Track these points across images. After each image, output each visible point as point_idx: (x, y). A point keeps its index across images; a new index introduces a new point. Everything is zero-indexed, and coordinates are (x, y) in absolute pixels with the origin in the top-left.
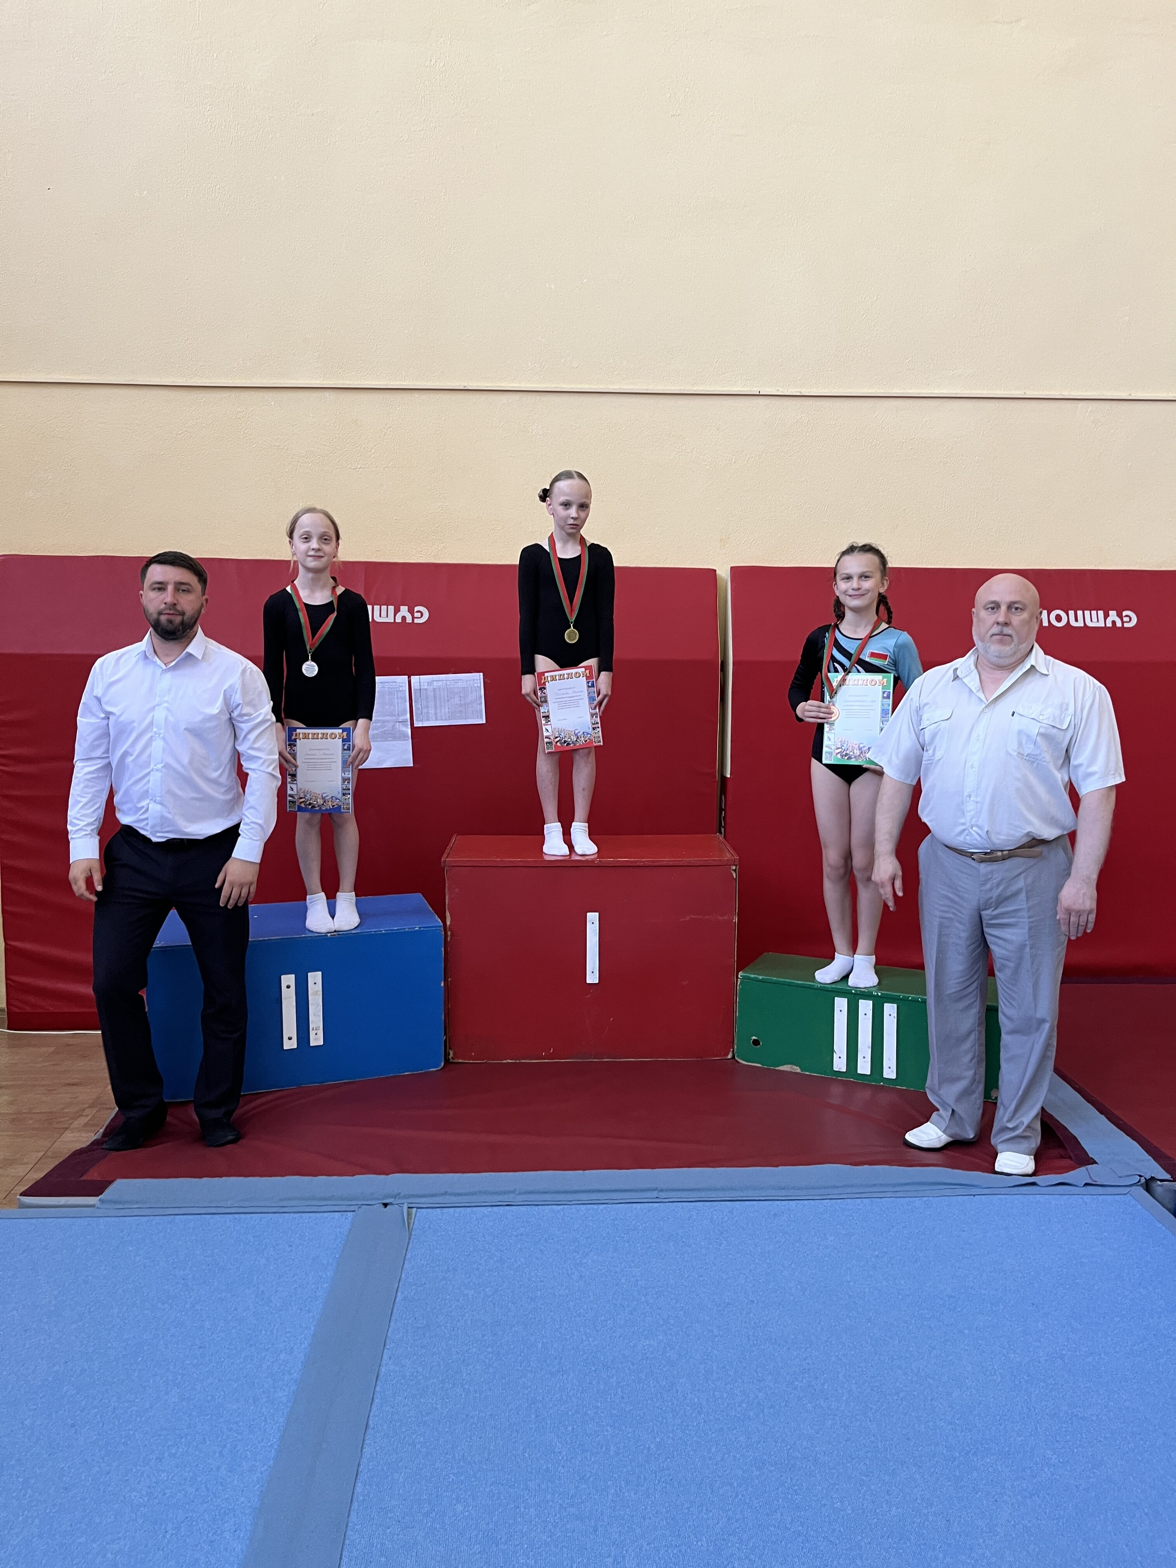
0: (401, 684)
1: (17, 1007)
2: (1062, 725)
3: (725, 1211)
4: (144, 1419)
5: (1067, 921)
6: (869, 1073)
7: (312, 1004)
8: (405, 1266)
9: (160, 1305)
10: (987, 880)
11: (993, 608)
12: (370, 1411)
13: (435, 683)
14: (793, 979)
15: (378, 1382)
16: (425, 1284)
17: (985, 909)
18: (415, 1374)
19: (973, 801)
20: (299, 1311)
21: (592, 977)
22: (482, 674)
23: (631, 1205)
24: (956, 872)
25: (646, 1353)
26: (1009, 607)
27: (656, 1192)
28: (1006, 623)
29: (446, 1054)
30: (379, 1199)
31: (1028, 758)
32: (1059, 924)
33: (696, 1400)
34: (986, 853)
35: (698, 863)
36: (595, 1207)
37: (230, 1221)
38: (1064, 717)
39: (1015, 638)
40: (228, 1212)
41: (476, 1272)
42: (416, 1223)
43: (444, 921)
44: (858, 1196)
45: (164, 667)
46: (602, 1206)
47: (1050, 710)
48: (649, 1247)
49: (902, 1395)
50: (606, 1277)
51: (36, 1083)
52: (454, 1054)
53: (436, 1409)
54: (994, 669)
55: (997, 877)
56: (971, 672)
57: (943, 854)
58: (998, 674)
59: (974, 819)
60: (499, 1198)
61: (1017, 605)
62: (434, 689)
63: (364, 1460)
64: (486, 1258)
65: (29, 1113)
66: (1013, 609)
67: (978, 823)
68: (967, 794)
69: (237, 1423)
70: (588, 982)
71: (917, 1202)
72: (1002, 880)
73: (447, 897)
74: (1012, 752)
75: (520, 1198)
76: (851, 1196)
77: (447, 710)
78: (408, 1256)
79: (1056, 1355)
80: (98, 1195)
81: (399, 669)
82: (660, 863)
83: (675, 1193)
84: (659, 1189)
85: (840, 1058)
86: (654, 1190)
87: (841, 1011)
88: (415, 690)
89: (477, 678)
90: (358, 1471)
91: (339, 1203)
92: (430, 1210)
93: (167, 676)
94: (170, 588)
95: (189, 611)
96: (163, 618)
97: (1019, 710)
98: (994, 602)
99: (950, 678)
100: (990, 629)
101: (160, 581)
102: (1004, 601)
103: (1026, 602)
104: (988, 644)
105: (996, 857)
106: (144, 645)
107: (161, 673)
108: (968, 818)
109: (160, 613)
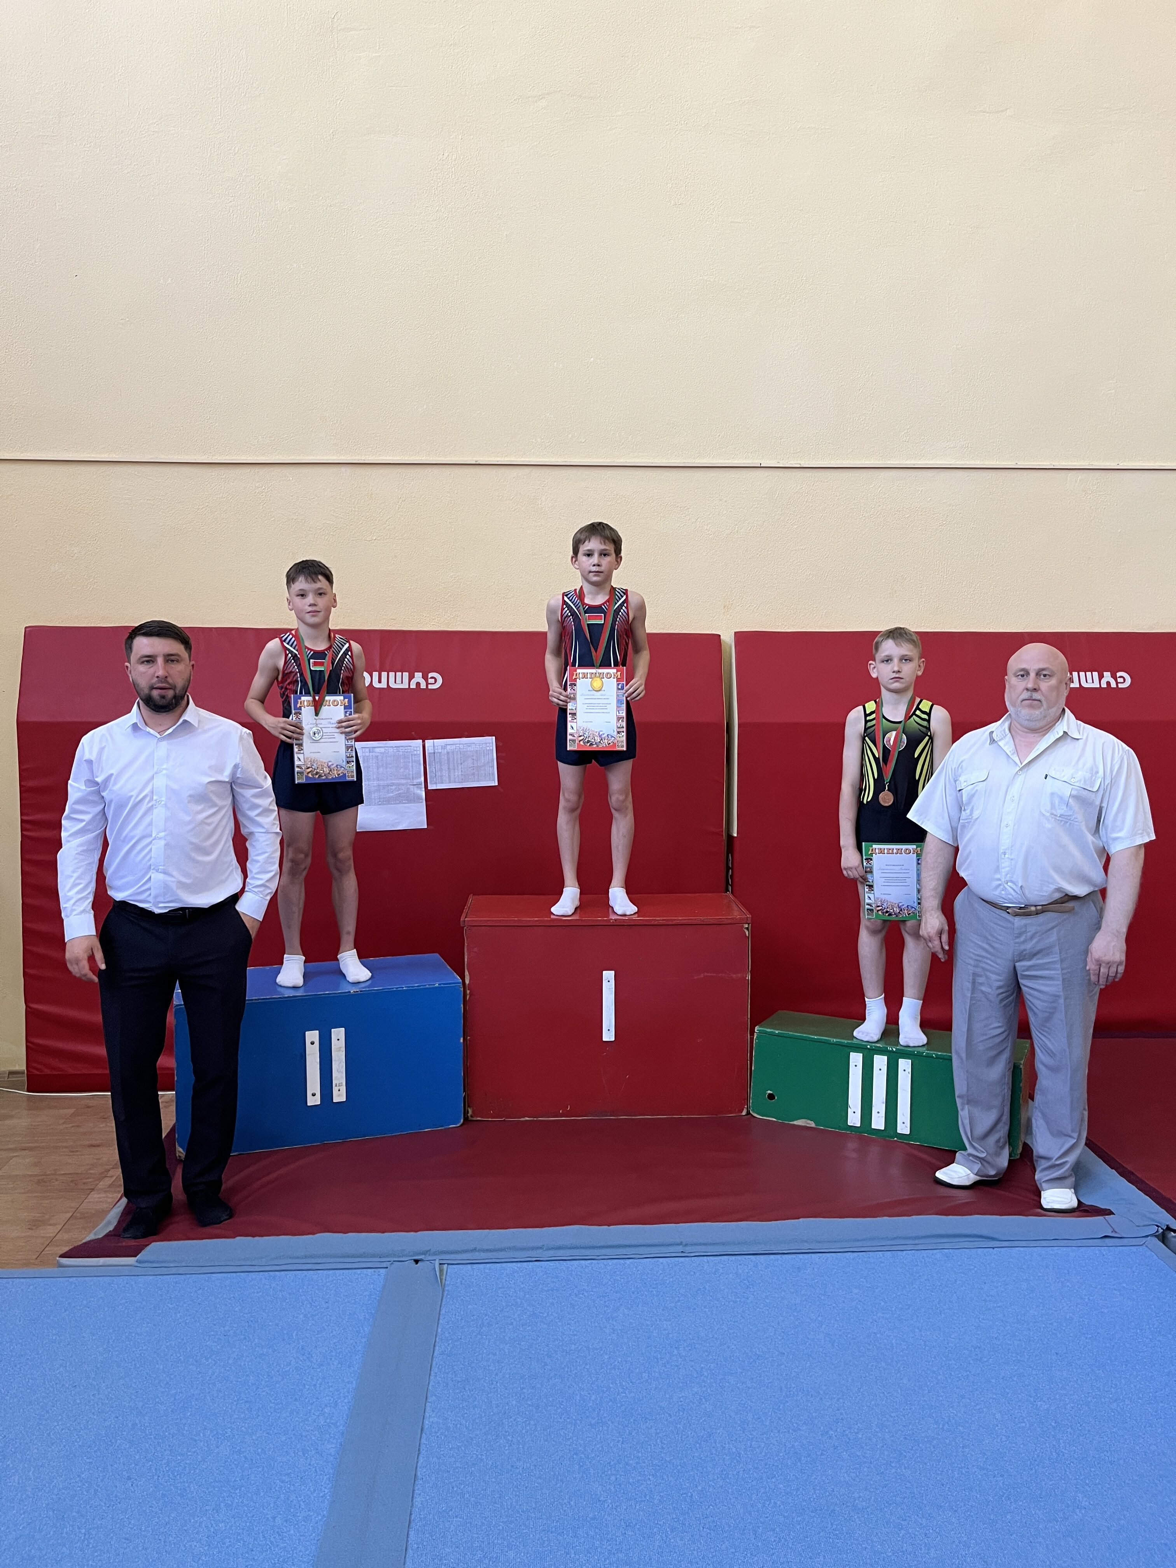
0: (415, 749)
1: (37, 1069)
2: (1093, 787)
3: (749, 1266)
4: (197, 1471)
5: (1097, 972)
6: (883, 1128)
7: (335, 1061)
8: (441, 1321)
9: (203, 1360)
10: (1020, 935)
11: (1022, 676)
12: (417, 1462)
13: (448, 747)
14: (810, 1034)
15: (423, 1434)
16: (461, 1338)
17: (1019, 961)
18: (459, 1426)
19: (1008, 858)
20: (340, 1366)
21: (608, 1035)
22: (494, 737)
23: (657, 1259)
24: (992, 924)
26: (1038, 674)
27: (681, 1246)
28: (1035, 689)
29: (466, 1112)
30: (410, 1256)
31: (1060, 819)
32: (1089, 975)
33: (734, 1450)
34: (1021, 908)
35: (712, 922)
36: (622, 1261)
37: (266, 1279)
38: (1095, 780)
39: (1044, 703)
40: (263, 1269)
41: (511, 1327)
42: (448, 1278)
43: (463, 978)
45: (159, 736)
46: (628, 1261)
47: (1080, 773)
48: (679, 1301)
50: (638, 1330)
51: (60, 1144)
52: (473, 1112)
53: (482, 1460)
54: (1026, 732)
55: (1032, 930)
56: (1006, 735)
57: (979, 906)
58: (1031, 737)
59: (1008, 875)
60: (528, 1254)
61: (1045, 673)
62: (448, 753)
63: (415, 1510)
64: (519, 1312)
65: (55, 1174)
66: (1042, 677)
67: (1013, 879)
68: (1002, 851)
69: (288, 1474)
70: (604, 1039)
71: (938, 1254)
72: (1036, 933)
73: (466, 957)
74: (1044, 813)
75: (547, 1254)
77: (460, 773)
78: (443, 1312)
79: (1081, 1402)
80: (135, 1256)
81: (413, 733)
82: (674, 922)
83: (700, 1247)
84: (684, 1243)
85: (854, 1112)
86: (678, 1245)
87: (856, 1066)
88: (429, 753)
89: (490, 742)
90: (410, 1520)
91: (371, 1259)
92: (460, 1266)
93: (164, 744)
94: (160, 660)
95: (180, 683)
96: (155, 693)
97: (1052, 773)
98: (1023, 670)
99: (986, 740)
100: (1021, 695)
101: (148, 654)
102: (1033, 667)
103: (1054, 669)
104: (1019, 709)
105: (1031, 911)
106: (134, 716)
107: (157, 742)
108: (1003, 874)
109: (151, 688)
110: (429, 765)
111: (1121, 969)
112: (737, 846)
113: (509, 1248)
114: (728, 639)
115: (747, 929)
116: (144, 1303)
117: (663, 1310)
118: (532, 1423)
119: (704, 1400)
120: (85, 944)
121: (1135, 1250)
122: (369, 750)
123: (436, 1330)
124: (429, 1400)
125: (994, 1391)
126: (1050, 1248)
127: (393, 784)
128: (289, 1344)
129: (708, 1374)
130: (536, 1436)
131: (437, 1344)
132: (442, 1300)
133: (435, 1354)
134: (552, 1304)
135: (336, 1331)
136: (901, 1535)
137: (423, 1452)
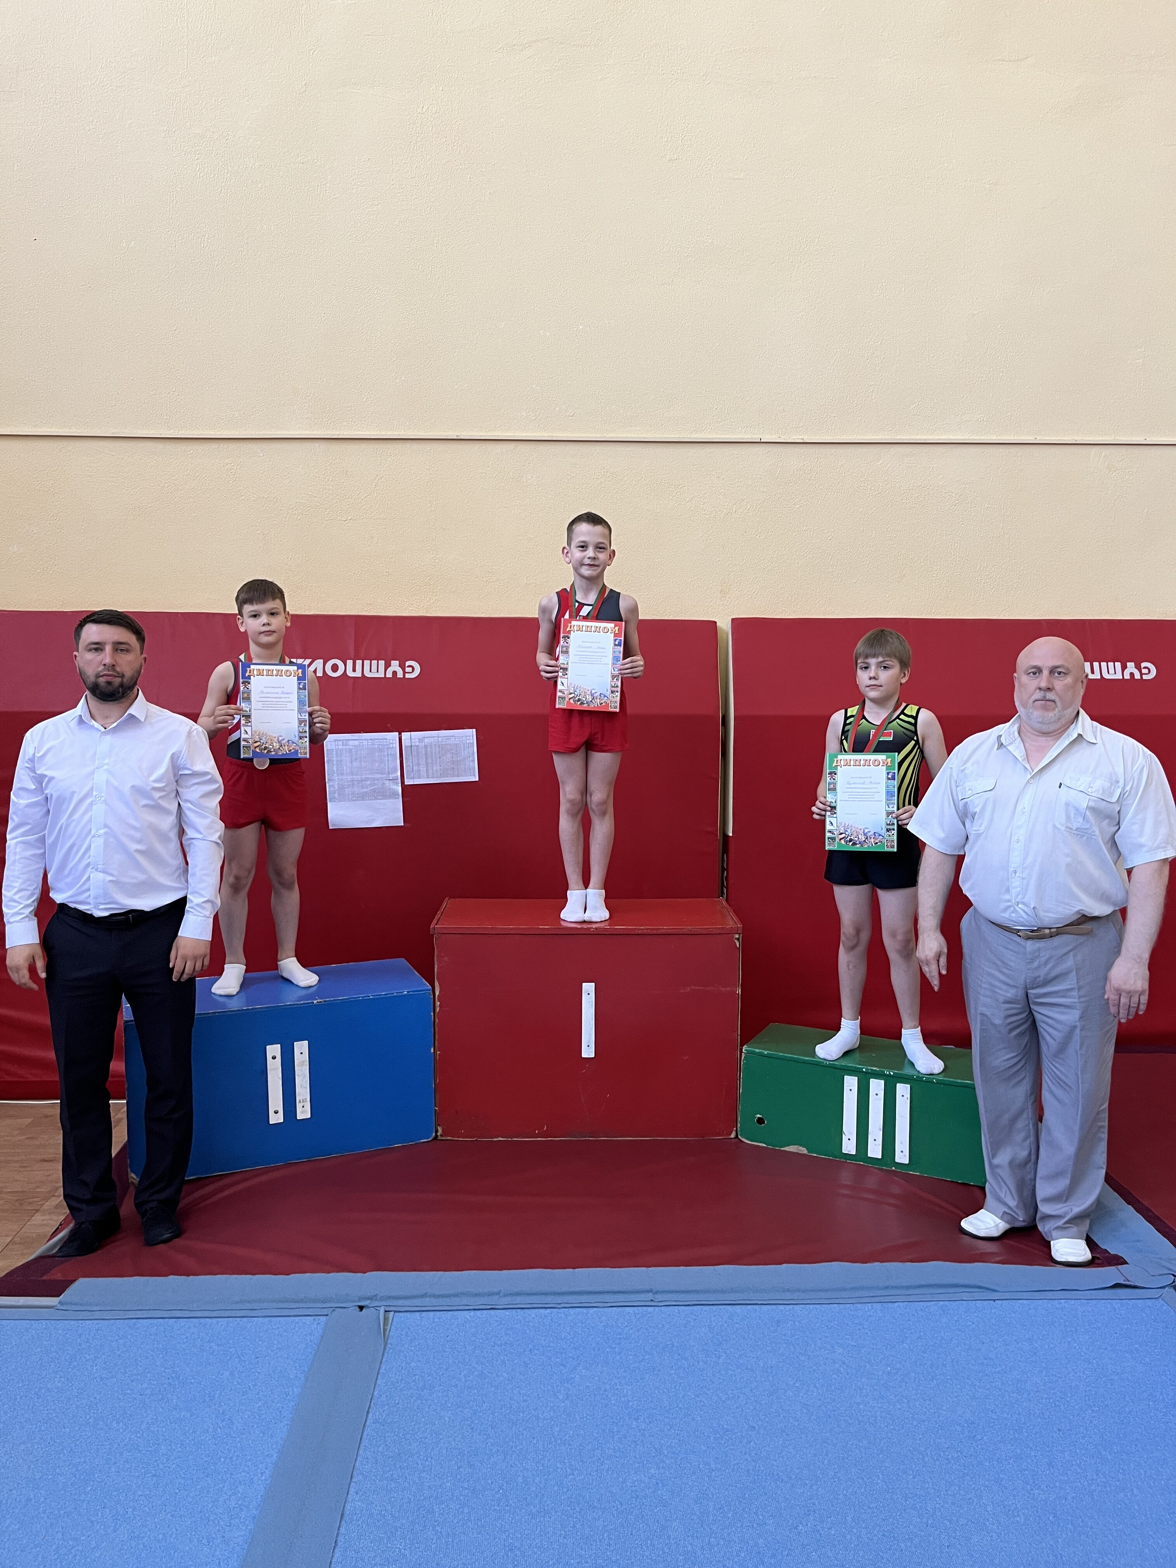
0: (391, 741)
2: (1111, 798)
5: (1117, 1003)
6: (880, 1157)
7: (298, 1075)
9: (114, 1424)
10: (1035, 958)
11: (1034, 673)
12: (333, 1556)
13: (426, 740)
14: (801, 1055)
17: (1032, 990)
19: (1019, 877)
20: (261, 1435)
21: (588, 1051)
22: (474, 730)
23: (623, 1309)
24: (1001, 948)
26: (1052, 671)
27: (650, 1294)
28: (1049, 689)
30: (355, 1302)
31: (1076, 832)
32: (1108, 1005)
34: (1033, 931)
35: (700, 931)
36: (585, 1310)
38: (1113, 790)
40: (191, 1316)
41: (454, 1390)
42: (392, 1330)
43: (432, 986)
45: (103, 730)
46: (592, 1310)
47: (1097, 782)
48: (642, 1361)
50: (595, 1396)
51: (11, 1158)
52: (443, 1130)
54: (1037, 736)
55: (1046, 954)
56: (1015, 740)
58: (1042, 741)
59: (1019, 896)
60: (483, 1299)
61: (1059, 670)
62: (426, 746)
64: (465, 1372)
66: (1056, 674)
67: (1024, 900)
68: (1012, 870)
70: (583, 1056)
72: (1050, 958)
73: (436, 966)
74: (1059, 826)
75: (504, 1301)
76: (861, 1300)
77: (438, 768)
78: (382, 1370)
80: (59, 1296)
81: (389, 725)
82: (659, 931)
83: (671, 1295)
84: (654, 1291)
85: (849, 1139)
86: (648, 1292)
87: (851, 1090)
88: (406, 747)
89: (470, 734)
91: (312, 1305)
92: (408, 1314)
93: (108, 738)
94: (108, 648)
95: (128, 672)
96: (102, 680)
97: (1067, 782)
98: (1035, 666)
99: (993, 745)
100: (1032, 694)
101: (97, 640)
102: (1046, 663)
103: (1070, 666)
104: (1031, 710)
105: (1044, 934)
106: (81, 708)
107: (100, 736)
108: (1014, 895)
109: (98, 676)
110: (406, 759)
111: (1144, 999)
112: (732, 846)
113: (463, 1294)
114: (724, 625)
115: (738, 939)
116: (60, 1353)
117: (625, 1371)
118: (466, 1510)
119: (660, 1485)
120: (26, 953)
121: (1150, 1304)
122: (343, 743)
123: (371, 1392)
124: (353, 1480)
125: (987, 1477)
126: (1056, 1301)
127: (366, 779)
128: (210, 1407)
129: (668, 1453)
131: (370, 1410)
132: (383, 1355)
133: (368, 1423)
134: (504, 1362)
135: (262, 1391)
137: (340, 1544)
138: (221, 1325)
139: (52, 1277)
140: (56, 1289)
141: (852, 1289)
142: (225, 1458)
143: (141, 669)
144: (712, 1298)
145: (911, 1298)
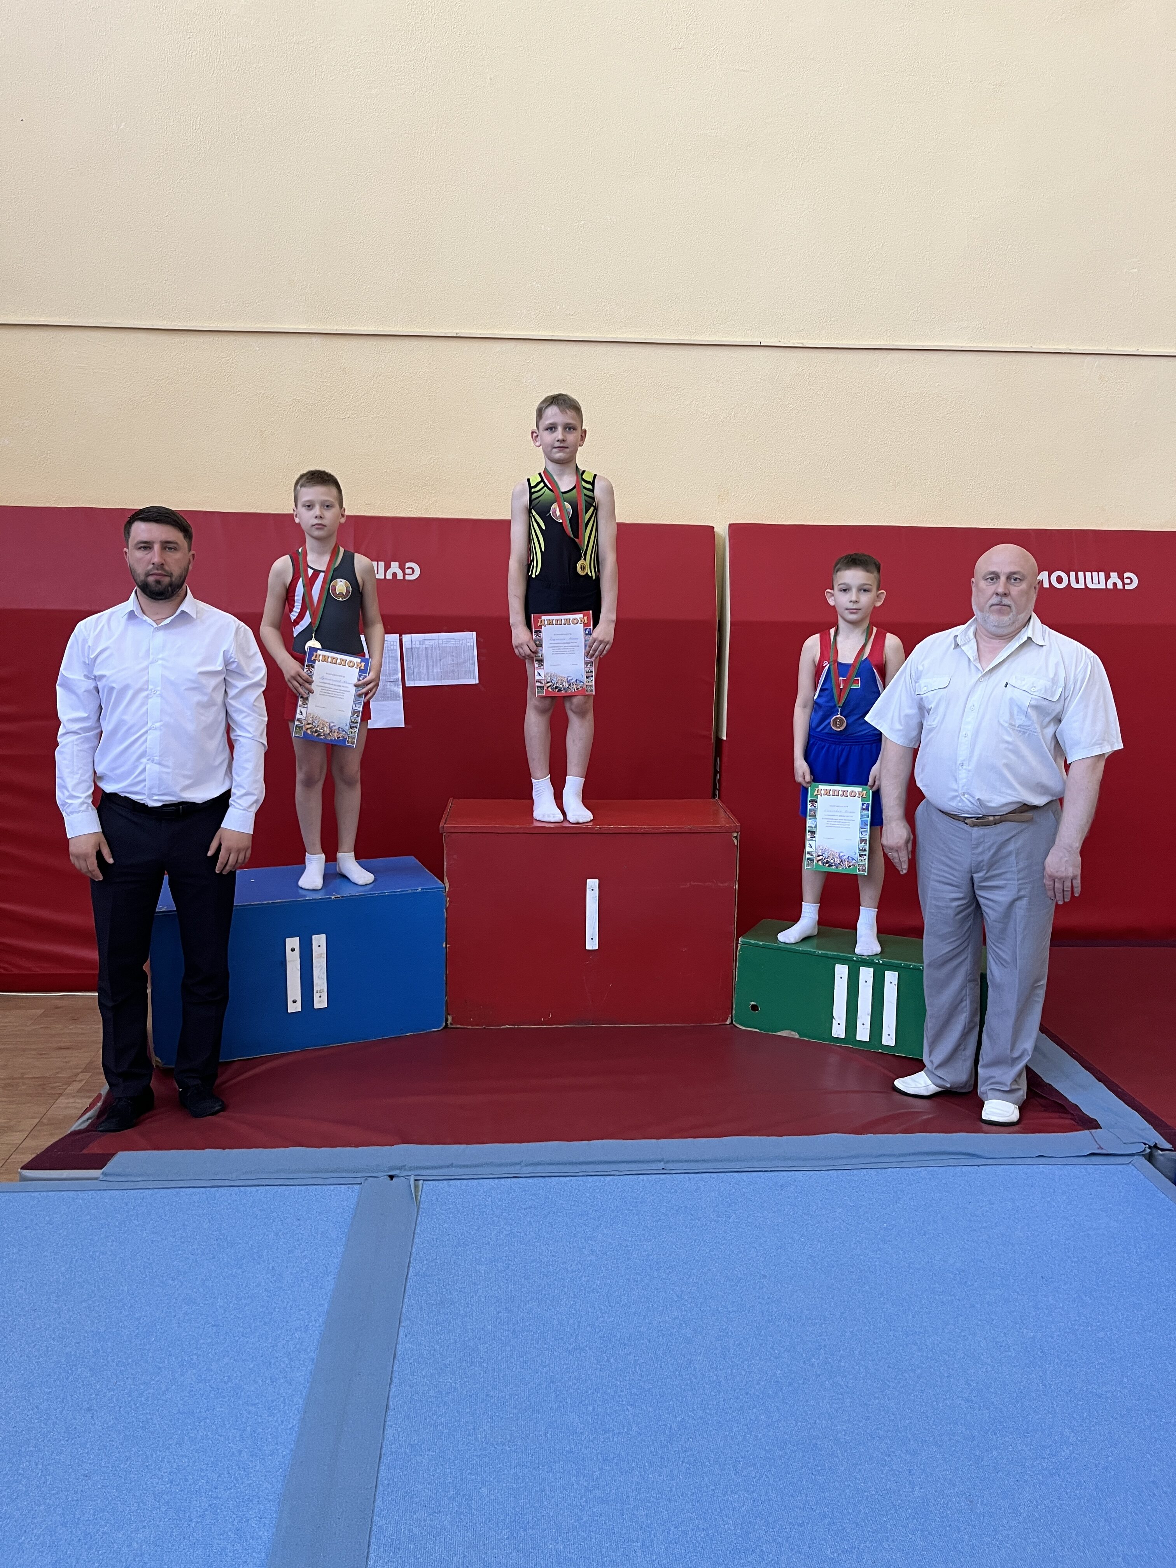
1: (3, 968)
2: (1054, 697)
4: (161, 1402)
6: (867, 1040)
7: (316, 967)
8: (415, 1240)
9: (170, 1282)
10: (977, 845)
11: (992, 579)
12: (389, 1391)
13: (427, 642)
15: (396, 1361)
16: (436, 1259)
17: (977, 872)
18: (432, 1352)
20: (311, 1287)
21: (592, 943)
22: (475, 633)
23: (638, 1176)
24: (949, 835)
25: (662, 1330)
26: (1009, 578)
27: (662, 1163)
28: (1005, 594)
30: (385, 1171)
31: (1019, 729)
32: (1046, 888)
33: (714, 1378)
34: (978, 818)
35: (699, 830)
36: (602, 1178)
37: (235, 1194)
38: (1055, 690)
39: (1013, 608)
40: (232, 1184)
41: (487, 1247)
42: (424, 1195)
44: (863, 1166)
45: (155, 625)
46: (608, 1178)
47: (1041, 682)
49: (919, 1371)
50: (618, 1251)
51: (28, 1047)
52: (453, 1019)
53: (455, 1388)
54: (992, 638)
55: (989, 840)
56: (970, 640)
57: (937, 818)
58: (996, 643)
59: (965, 787)
60: (506, 1169)
61: (1015, 576)
62: (426, 648)
63: (386, 1443)
64: (495, 1232)
65: (21, 1079)
66: (1013, 581)
67: (970, 791)
68: (959, 762)
69: (255, 1405)
70: (587, 948)
71: (923, 1172)
72: (993, 844)
73: (445, 864)
74: (1003, 723)
75: (526, 1170)
76: (857, 1167)
77: (439, 670)
78: (418, 1231)
79: (1068, 1330)
80: (101, 1169)
82: (661, 830)
83: (681, 1164)
84: (665, 1160)
85: (839, 1024)
86: (660, 1161)
87: (841, 978)
88: (406, 649)
89: (470, 638)
90: (380, 1454)
91: (345, 1175)
92: (437, 1182)
93: (161, 635)
94: (157, 547)
95: (177, 571)
96: (151, 579)
97: (1012, 682)
98: (993, 573)
99: (951, 645)
100: (990, 599)
101: (145, 540)
102: (1004, 569)
103: (1024, 572)
104: (987, 614)
105: (988, 821)
106: (131, 603)
107: (154, 632)
108: (960, 785)
109: (148, 575)
110: (407, 661)
112: (726, 749)
113: (487, 1164)
114: (722, 531)
115: (736, 837)
116: (109, 1220)
117: (644, 1230)
118: (508, 1349)
119: (684, 1325)
120: (92, 841)
121: (1121, 1169)
123: (410, 1250)
124: (402, 1324)
125: (979, 1317)
128: (259, 1264)
129: (689, 1298)
130: (512, 1363)
131: (411, 1264)
132: (417, 1218)
133: (409, 1276)
134: (530, 1223)
135: (307, 1250)
136: (884, 1472)
137: (395, 1380)
138: (261, 1193)
139: (92, 1152)
140: (98, 1162)
141: (849, 1157)
142: (279, 1308)
143: (188, 567)
144: (719, 1166)
145: (903, 1165)
